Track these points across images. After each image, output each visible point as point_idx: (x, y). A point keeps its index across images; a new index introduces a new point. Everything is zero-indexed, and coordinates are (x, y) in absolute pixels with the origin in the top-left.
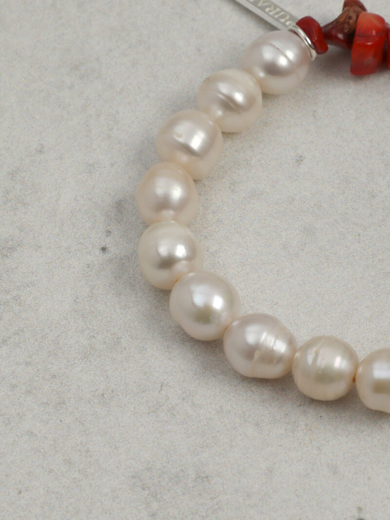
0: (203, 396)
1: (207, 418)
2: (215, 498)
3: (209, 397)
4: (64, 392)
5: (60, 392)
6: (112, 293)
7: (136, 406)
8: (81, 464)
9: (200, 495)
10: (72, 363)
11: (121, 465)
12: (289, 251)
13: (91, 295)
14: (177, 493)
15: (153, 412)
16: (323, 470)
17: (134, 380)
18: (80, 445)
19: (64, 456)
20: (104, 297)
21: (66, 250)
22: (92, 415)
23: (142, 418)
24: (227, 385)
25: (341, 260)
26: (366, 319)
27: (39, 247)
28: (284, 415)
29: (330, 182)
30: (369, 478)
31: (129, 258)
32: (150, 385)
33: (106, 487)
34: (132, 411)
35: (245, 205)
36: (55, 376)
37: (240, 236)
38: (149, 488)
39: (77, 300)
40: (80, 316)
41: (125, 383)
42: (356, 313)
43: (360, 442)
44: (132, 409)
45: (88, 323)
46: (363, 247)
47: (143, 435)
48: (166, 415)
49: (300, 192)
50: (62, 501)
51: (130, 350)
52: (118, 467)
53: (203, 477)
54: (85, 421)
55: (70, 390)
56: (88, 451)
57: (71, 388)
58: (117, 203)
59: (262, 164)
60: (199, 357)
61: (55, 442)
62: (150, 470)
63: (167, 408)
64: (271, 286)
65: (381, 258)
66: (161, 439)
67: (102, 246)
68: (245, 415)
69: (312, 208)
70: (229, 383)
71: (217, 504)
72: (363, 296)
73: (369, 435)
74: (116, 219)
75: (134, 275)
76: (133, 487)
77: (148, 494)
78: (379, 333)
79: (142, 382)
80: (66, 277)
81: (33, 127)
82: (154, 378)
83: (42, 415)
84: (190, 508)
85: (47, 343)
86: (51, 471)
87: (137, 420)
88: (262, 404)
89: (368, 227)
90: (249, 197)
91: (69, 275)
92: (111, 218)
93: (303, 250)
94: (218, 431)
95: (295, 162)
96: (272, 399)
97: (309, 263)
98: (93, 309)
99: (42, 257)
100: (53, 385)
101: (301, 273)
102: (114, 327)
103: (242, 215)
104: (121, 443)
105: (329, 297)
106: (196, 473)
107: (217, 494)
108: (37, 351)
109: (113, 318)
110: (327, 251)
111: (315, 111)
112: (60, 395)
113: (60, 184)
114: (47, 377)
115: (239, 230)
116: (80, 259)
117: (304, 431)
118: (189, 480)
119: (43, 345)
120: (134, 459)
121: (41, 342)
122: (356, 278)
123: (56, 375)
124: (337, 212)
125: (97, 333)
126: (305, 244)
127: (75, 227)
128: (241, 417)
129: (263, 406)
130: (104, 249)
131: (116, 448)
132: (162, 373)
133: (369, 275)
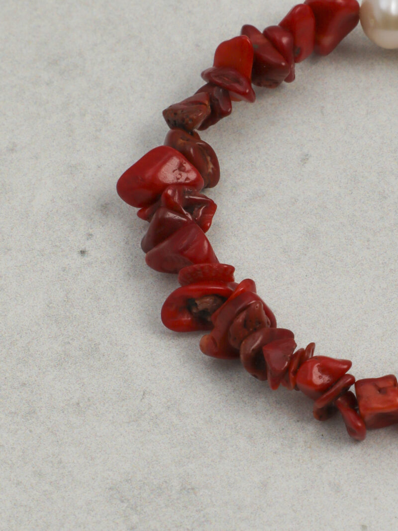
0: (190, 404)
1: (194, 428)
2: (202, 510)
3: (197, 406)
4: (34, 401)
5: (30, 401)
6: (90, 297)
7: (115, 415)
8: (52, 475)
9: (186, 507)
10: (44, 370)
11: (97, 477)
12: (289, 256)
13: (66, 300)
14: (159, 505)
15: (134, 421)
16: (323, 487)
17: (113, 388)
18: (52, 456)
19: (34, 468)
20: (81, 301)
21: (39, 253)
22: (65, 425)
23: (121, 427)
24: (217, 394)
25: (348, 268)
26: (377, 337)
27: (9, 250)
28: (279, 429)
29: (336, 181)
30: (376, 499)
31: (111, 262)
32: (131, 393)
33: (81, 499)
34: (110, 420)
35: (245, 207)
36: (24, 384)
37: (237, 238)
38: (128, 500)
39: (51, 305)
40: (54, 322)
41: (103, 392)
42: (366, 330)
43: (366, 464)
44: (111, 418)
45: (62, 329)
46: (373, 254)
47: (122, 446)
48: (149, 423)
49: (304, 193)
50: (31, 515)
51: (109, 357)
52: (93, 479)
53: (188, 489)
54: (58, 431)
55: (41, 399)
56: (60, 462)
57: (42, 397)
58: (102, 206)
59: (267, 164)
60: (186, 365)
61: (23, 453)
62: (129, 481)
63: (149, 417)
64: (269, 292)
65: (393, 268)
66: (143, 449)
67: (81, 250)
68: (236, 426)
69: (316, 209)
70: (219, 393)
71: (204, 516)
72: (373, 310)
73: (377, 459)
74: (100, 222)
75: (116, 279)
76: (110, 500)
77: (127, 507)
78: (393, 354)
79: (121, 389)
80: (39, 281)
81: (4, 125)
82: (135, 385)
83: (10, 425)
84: (173, 521)
85: (16, 349)
86: (19, 483)
87: (115, 429)
88: (254, 415)
89: (379, 232)
90: (250, 200)
91: (41, 279)
92: (94, 221)
93: (305, 255)
94: (206, 442)
95: (301, 161)
96: (265, 411)
97: (312, 269)
98: (68, 314)
99: (11, 260)
100: (22, 394)
101: (302, 280)
102: (91, 333)
103: (242, 218)
104: (98, 454)
105: (335, 309)
106: (181, 484)
107: (204, 507)
108: (5, 358)
109: (90, 324)
110: (332, 257)
111: (323, 107)
112: (30, 404)
113: (34, 184)
114: (16, 386)
115: (236, 233)
116: (54, 262)
117: (303, 448)
118: (173, 492)
119: (12, 352)
120: (111, 470)
121: (10, 349)
122: (365, 290)
123: (26, 383)
124: (343, 213)
125: (72, 339)
126: (308, 248)
127: (50, 229)
128: (232, 428)
129: (256, 419)
130: (83, 252)
131: (92, 459)
132: (145, 380)
133: (380, 287)
